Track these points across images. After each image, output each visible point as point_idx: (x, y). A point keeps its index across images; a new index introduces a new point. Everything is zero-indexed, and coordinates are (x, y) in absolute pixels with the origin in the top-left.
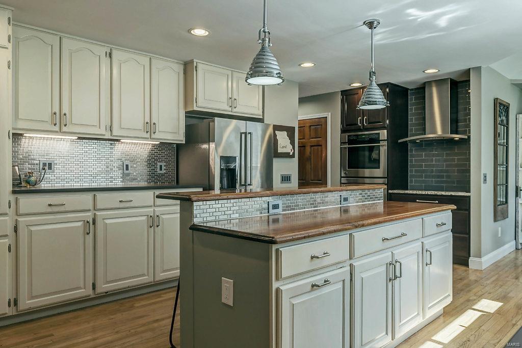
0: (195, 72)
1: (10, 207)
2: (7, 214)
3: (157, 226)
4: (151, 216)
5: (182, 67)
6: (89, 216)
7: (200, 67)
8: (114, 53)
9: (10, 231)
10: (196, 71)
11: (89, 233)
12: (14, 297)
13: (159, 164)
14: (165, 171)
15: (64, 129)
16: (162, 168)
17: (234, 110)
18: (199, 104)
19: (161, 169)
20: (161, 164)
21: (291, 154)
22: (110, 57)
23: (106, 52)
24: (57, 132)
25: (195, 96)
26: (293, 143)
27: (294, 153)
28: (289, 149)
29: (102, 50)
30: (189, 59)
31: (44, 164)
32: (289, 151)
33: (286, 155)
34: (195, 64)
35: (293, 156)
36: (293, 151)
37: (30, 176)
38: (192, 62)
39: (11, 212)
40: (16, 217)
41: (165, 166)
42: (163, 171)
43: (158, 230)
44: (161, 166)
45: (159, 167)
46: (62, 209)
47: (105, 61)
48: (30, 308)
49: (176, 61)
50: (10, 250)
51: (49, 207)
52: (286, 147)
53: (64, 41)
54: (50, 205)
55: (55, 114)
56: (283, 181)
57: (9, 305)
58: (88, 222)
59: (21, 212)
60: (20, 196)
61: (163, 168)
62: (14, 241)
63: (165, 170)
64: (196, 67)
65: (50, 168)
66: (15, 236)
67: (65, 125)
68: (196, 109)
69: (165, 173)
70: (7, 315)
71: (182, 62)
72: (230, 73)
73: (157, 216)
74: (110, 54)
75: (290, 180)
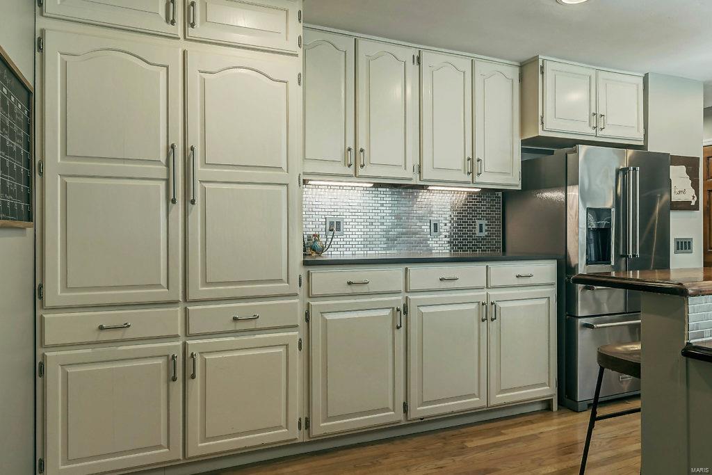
0: (540, 76)
1: (300, 285)
2: (297, 295)
3: (492, 320)
4: (483, 304)
5: (517, 70)
6: (398, 300)
7: (549, 67)
8: (425, 56)
9: (300, 319)
10: (543, 73)
11: (401, 326)
12: (306, 415)
13: (478, 222)
14: (486, 233)
15: (361, 172)
16: (481, 228)
17: (600, 133)
18: (548, 126)
19: (481, 231)
20: (480, 222)
21: (693, 204)
22: (419, 63)
23: (414, 56)
24: (350, 176)
25: (540, 114)
26: (695, 185)
27: (697, 202)
28: (689, 195)
29: (408, 54)
30: (532, 56)
31: (332, 223)
32: (690, 199)
33: (685, 206)
34: (540, 64)
35: (696, 208)
36: (696, 199)
37: (316, 240)
38: (536, 59)
39: (302, 292)
40: (308, 300)
41: (486, 225)
42: (484, 234)
43: (493, 325)
44: (481, 225)
45: (478, 227)
46: (364, 289)
47: (412, 69)
48: (326, 434)
49: (508, 62)
50: (300, 348)
51: (349, 287)
52: (684, 192)
53: (361, 43)
54: (350, 283)
55: (349, 149)
56: (678, 249)
57: (300, 428)
58: (398, 310)
59: (315, 292)
60: (312, 269)
61: (485, 228)
62: (306, 335)
63: (486, 231)
64: (542, 68)
65: (338, 229)
66: (307, 328)
67: (362, 166)
68: (541, 133)
69: (486, 236)
70: (296, 442)
71: (516, 63)
72: (592, 73)
73: (492, 304)
74: (419, 58)
75: (689, 249)
